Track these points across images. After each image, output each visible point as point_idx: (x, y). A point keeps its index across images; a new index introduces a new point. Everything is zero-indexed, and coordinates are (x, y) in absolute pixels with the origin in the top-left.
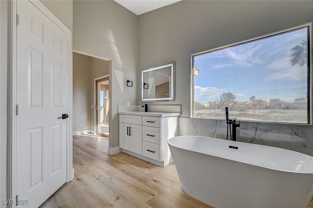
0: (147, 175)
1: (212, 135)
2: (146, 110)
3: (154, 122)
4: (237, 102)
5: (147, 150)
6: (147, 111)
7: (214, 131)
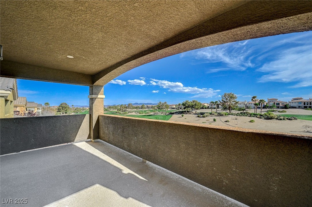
4: (238, 102)
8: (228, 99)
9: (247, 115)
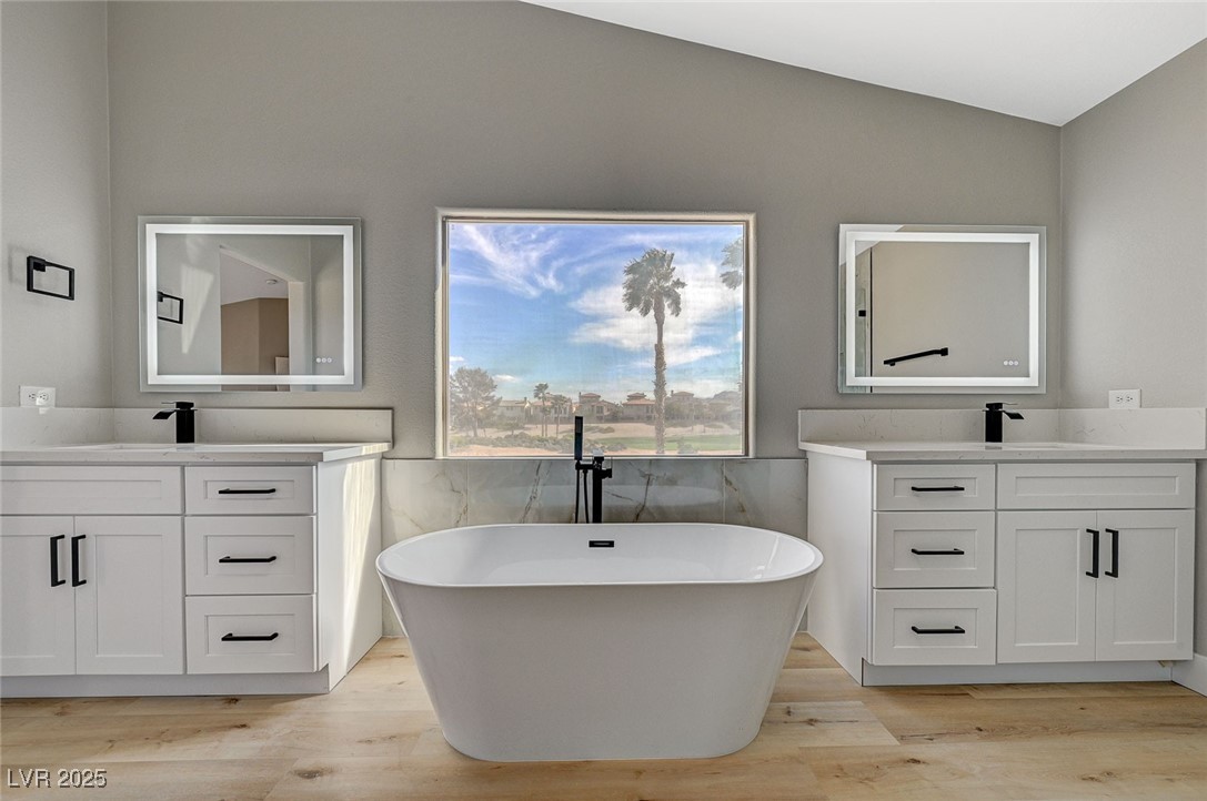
0: (246, 763)
1: (522, 513)
2: (186, 433)
3: (273, 491)
4: (499, 400)
5: (224, 639)
6: (191, 440)
7: (528, 500)
8: (470, 389)
9: (524, 442)
